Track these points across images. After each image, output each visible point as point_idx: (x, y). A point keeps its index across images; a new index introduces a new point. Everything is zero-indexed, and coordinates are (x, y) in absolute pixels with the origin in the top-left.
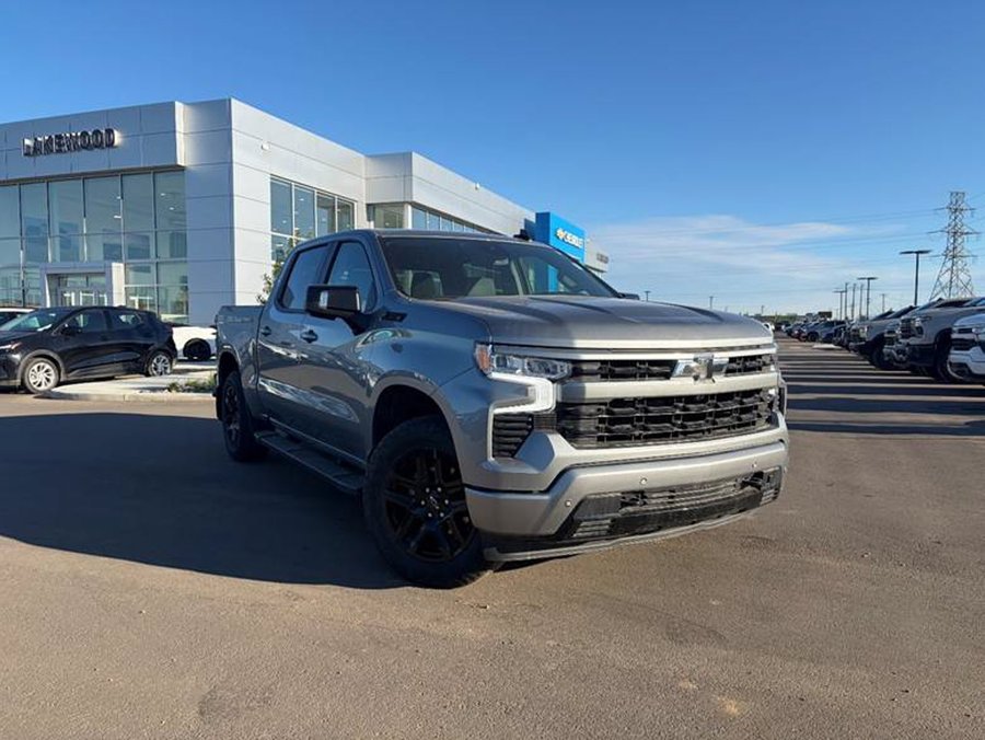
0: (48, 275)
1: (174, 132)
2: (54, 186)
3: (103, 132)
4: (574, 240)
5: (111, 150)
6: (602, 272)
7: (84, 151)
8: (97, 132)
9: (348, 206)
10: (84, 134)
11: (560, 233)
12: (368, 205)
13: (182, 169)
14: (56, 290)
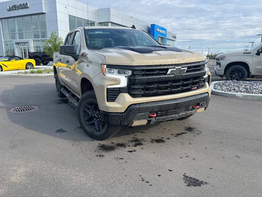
0: (15, 43)
1: (42, 3)
2: (16, 19)
3: (25, 4)
4: (163, 32)
5: (28, 9)
6: (174, 41)
7: (21, 9)
8: (24, 4)
9: (93, 23)
10: (21, 5)
11: (158, 30)
12: (99, 23)
13: (44, 13)
14: (18, 47)
